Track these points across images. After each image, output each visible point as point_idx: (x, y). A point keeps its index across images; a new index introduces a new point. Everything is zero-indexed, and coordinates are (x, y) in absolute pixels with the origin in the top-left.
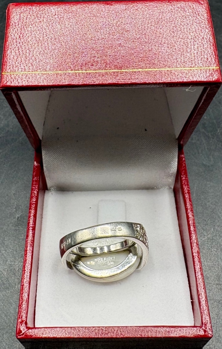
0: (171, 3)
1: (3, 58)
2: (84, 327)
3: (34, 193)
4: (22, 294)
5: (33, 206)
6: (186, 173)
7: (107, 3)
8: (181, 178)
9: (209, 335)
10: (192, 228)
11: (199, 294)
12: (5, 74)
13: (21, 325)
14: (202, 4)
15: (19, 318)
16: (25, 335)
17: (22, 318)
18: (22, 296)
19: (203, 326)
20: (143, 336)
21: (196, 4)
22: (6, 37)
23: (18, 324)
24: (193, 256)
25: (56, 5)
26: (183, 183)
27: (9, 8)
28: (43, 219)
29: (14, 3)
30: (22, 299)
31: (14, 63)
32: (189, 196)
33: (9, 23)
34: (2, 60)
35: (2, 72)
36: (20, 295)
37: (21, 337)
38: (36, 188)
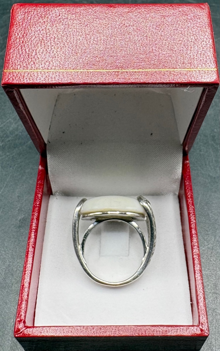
0: (173, 7)
1: (6, 56)
2: (82, 326)
3: (37, 196)
4: (22, 294)
5: (37, 209)
6: (190, 179)
7: (111, 6)
8: (185, 183)
9: (206, 333)
10: (194, 232)
11: (197, 294)
12: (7, 72)
13: (20, 324)
14: (203, 9)
15: (18, 317)
16: (23, 334)
17: (20, 317)
18: (21, 296)
19: (199, 325)
20: (140, 335)
21: (197, 8)
22: (9, 36)
23: (17, 323)
24: (193, 259)
25: (60, 7)
26: (187, 188)
27: (13, 8)
28: (47, 223)
29: (18, 4)
30: (21, 298)
31: (17, 62)
32: (192, 200)
33: (13, 23)
34: (5, 58)
35: (4, 70)
36: (20, 295)
37: (19, 335)
38: (39, 192)
